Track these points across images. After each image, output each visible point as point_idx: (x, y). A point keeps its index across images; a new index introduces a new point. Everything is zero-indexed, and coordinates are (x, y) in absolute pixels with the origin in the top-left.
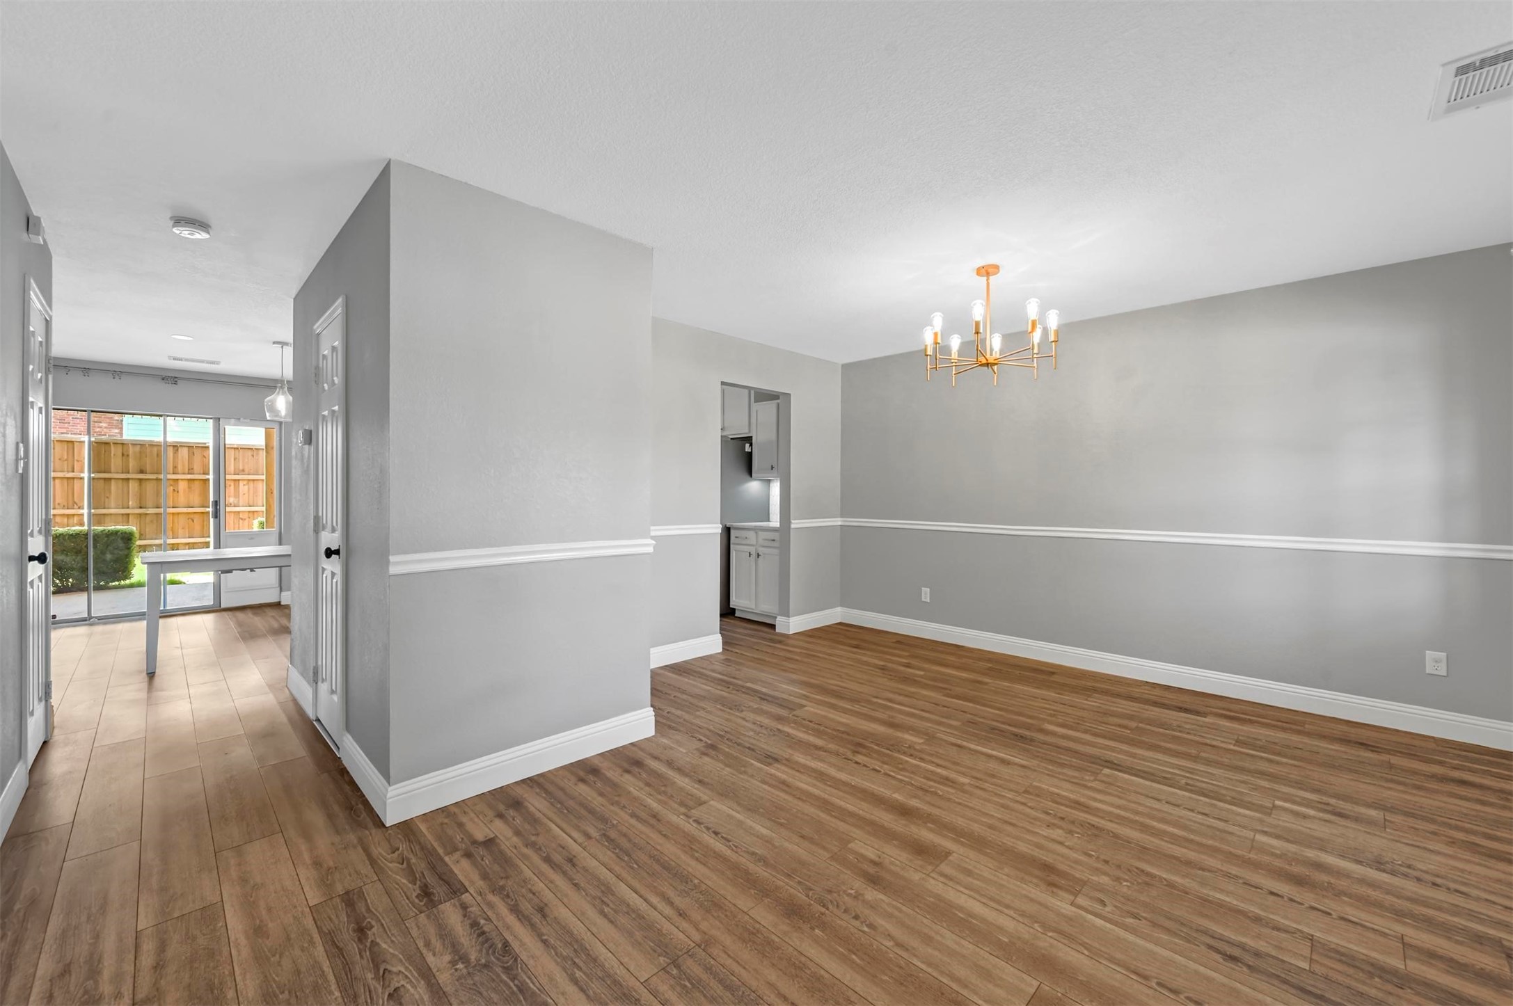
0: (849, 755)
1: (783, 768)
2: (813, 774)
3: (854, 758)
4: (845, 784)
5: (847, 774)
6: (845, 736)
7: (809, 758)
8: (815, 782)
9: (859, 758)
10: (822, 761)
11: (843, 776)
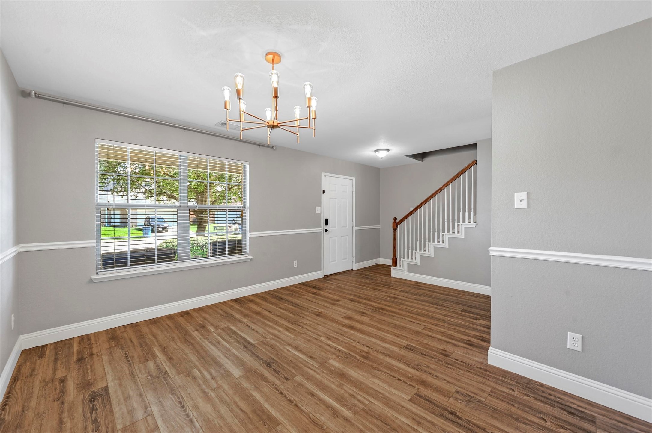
0: (371, 352)
1: (402, 344)
2: (386, 340)
3: (369, 349)
4: (372, 337)
5: (372, 341)
6: (375, 365)
7: (391, 349)
8: (385, 337)
9: (366, 349)
10: (384, 347)
11: (373, 340)
